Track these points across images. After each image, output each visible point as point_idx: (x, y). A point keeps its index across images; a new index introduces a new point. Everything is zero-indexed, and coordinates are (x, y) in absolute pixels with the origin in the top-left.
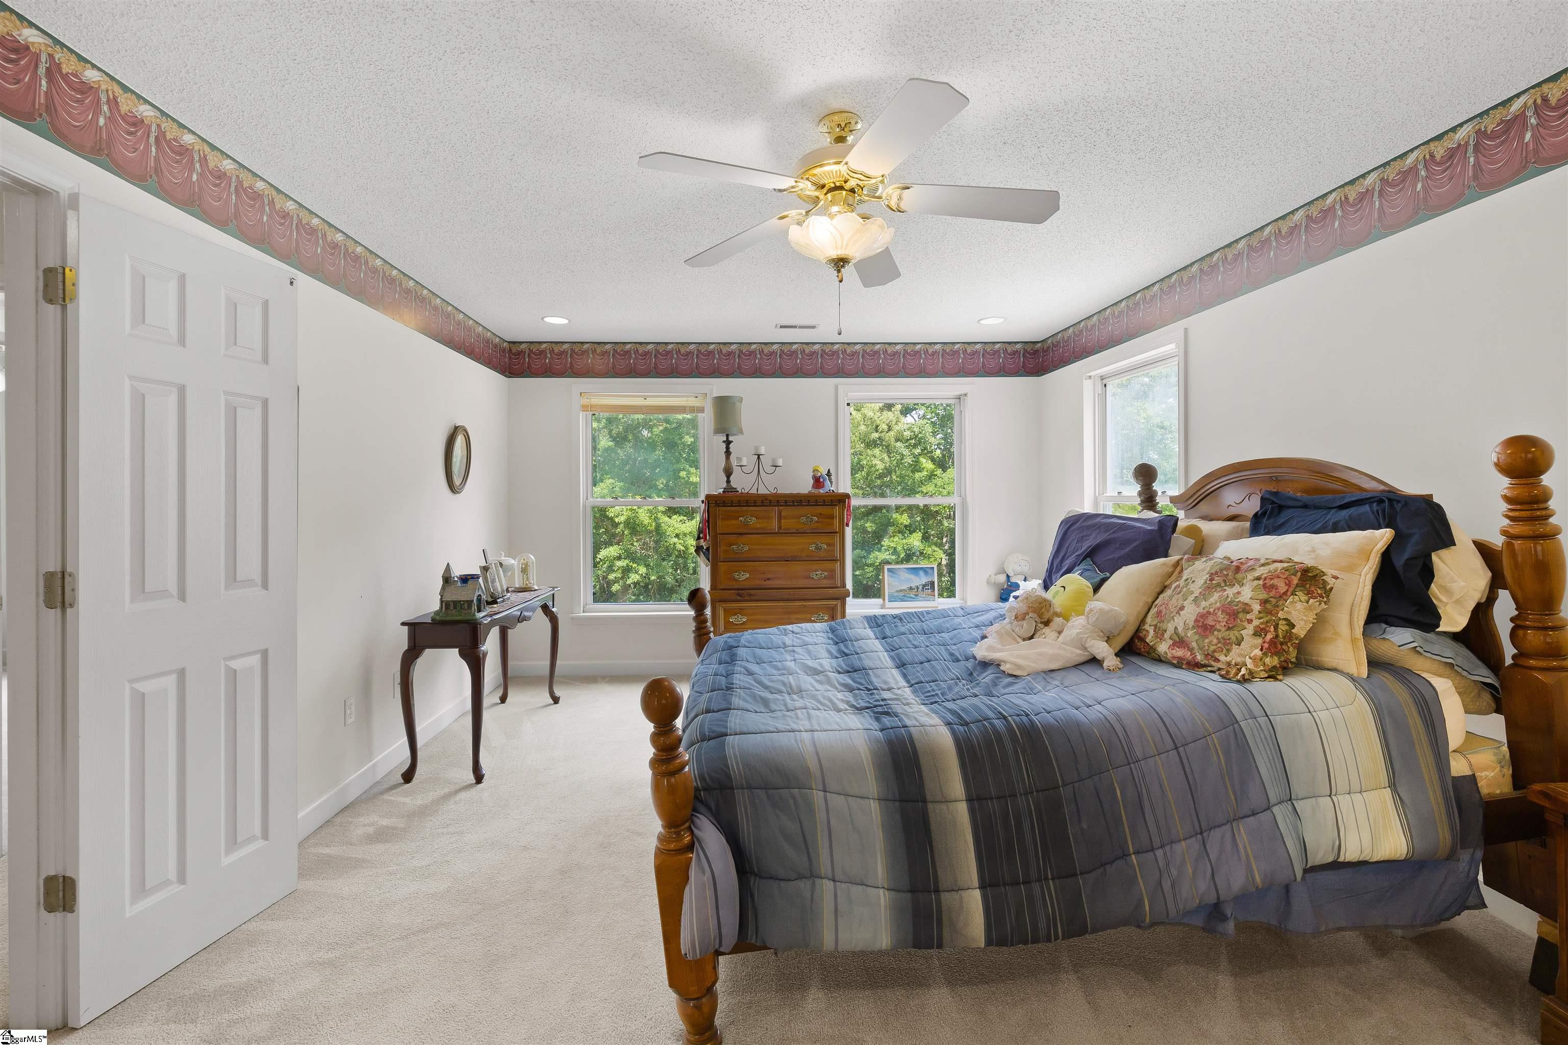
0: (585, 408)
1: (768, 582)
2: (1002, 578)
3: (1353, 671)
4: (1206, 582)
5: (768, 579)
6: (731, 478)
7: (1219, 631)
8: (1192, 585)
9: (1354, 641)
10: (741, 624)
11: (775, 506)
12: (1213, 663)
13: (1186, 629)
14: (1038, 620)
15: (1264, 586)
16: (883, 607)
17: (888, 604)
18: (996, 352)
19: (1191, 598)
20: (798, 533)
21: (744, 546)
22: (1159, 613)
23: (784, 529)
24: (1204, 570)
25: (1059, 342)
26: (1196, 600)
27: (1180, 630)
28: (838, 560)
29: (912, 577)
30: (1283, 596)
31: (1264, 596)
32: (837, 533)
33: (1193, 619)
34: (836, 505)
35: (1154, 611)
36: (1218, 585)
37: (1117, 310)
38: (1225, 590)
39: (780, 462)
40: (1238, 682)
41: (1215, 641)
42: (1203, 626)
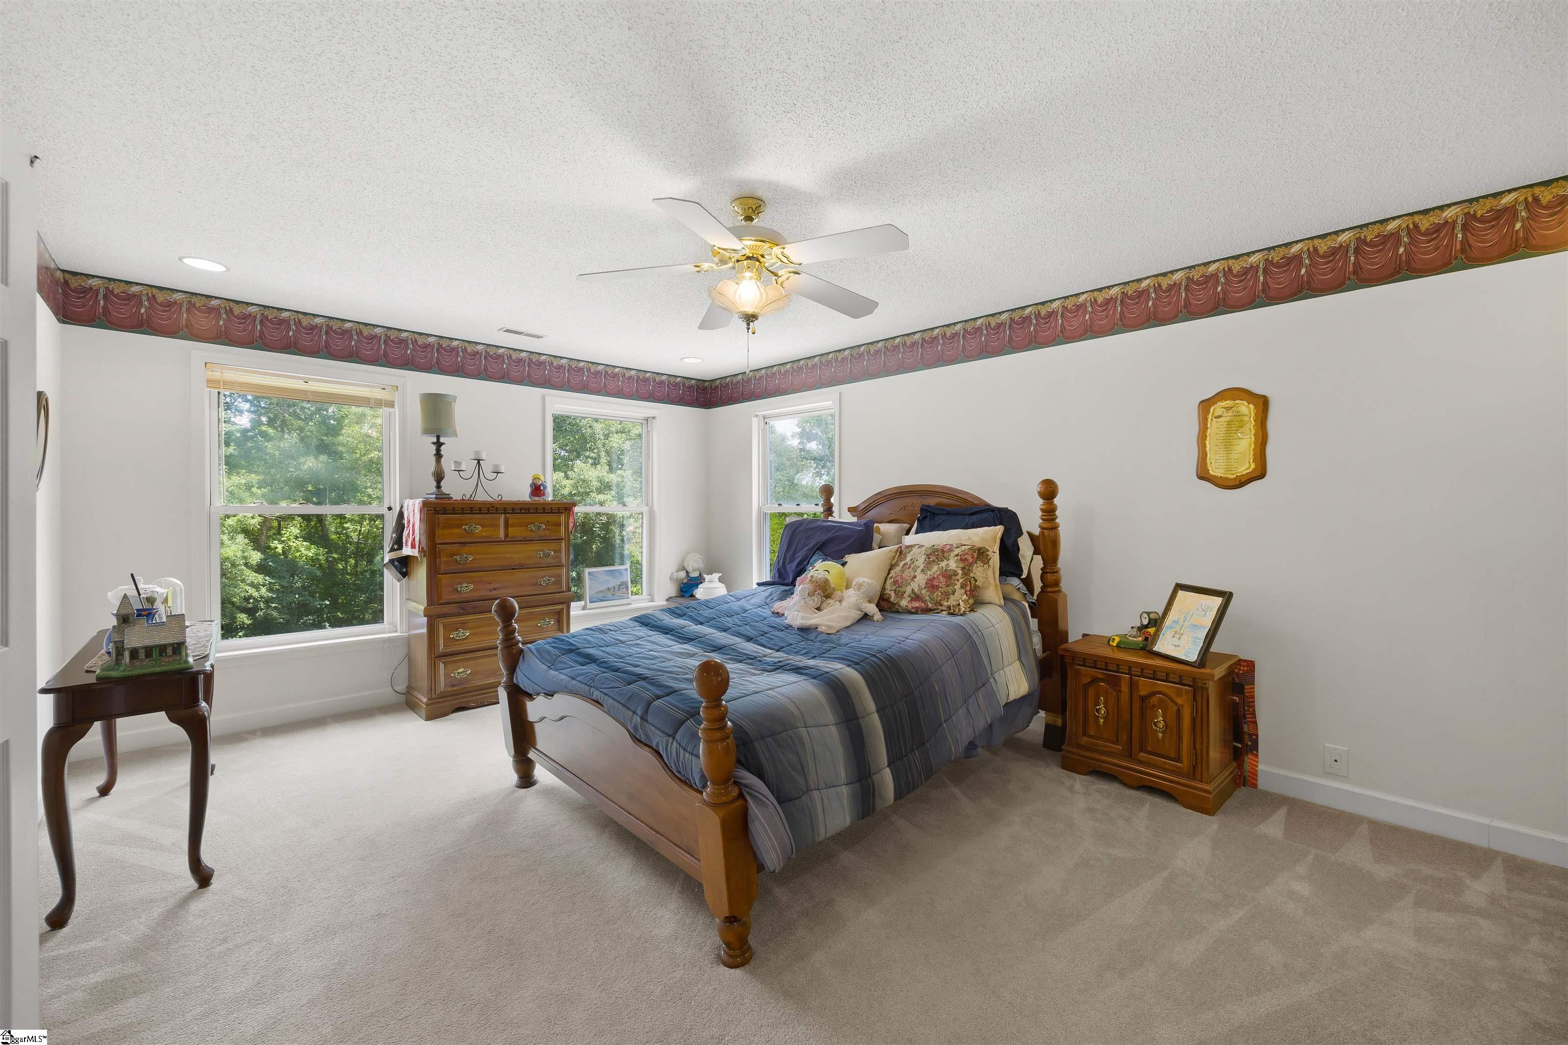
0: (211, 383)
1: (494, 592)
2: (683, 574)
3: (998, 602)
4: (925, 560)
5: (494, 589)
6: (442, 483)
7: (941, 588)
8: (917, 563)
9: (996, 586)
10: (463, 639)
11: (502, 513)
12: (939, 607)
13: (920, 588)
14: (822, 595)
15: (961, 559)
16: (584, 608)
17: (589, 605)
18: (677, 384)
19: (919, 570)
20: (525, 540)
21: (469, 557)
22: (895, 582)
23: (511, 538)
24: (920, 553)
25: (727, 384)
26: (922, 571)
27: (916, 590)
28: (563, 566)
29: (610, 578)
30: (971, 565)
31: (962, 565)
32: (562, 539)
33: (924, 583)
34: (562, 513)
35: (889, 582)
36: (934, 561)
37: (783, 369)
38: (939, 564)
39: (502, 469)
40: (961, 615)
41: (940, 594)
42: (931, 585)
